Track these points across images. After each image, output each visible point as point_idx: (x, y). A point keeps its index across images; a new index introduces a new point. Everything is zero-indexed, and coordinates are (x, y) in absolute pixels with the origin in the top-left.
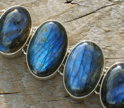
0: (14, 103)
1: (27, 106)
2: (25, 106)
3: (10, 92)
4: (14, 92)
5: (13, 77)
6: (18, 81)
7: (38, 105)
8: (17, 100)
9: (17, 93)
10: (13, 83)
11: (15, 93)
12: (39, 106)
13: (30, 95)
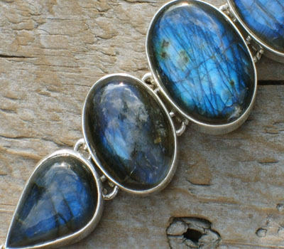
0: (14, 80)
1: (44, 90)
2: (38, 91)
3: (8, 54)
4: (16, 55)
5: (19, 20)
6: (28, 30)
7: (69, 93)
8: (21, 73)
9: (24, 57)
10: (16, 33)
11: (17, 57)
12: (71, 94)
13: (54, 68)
